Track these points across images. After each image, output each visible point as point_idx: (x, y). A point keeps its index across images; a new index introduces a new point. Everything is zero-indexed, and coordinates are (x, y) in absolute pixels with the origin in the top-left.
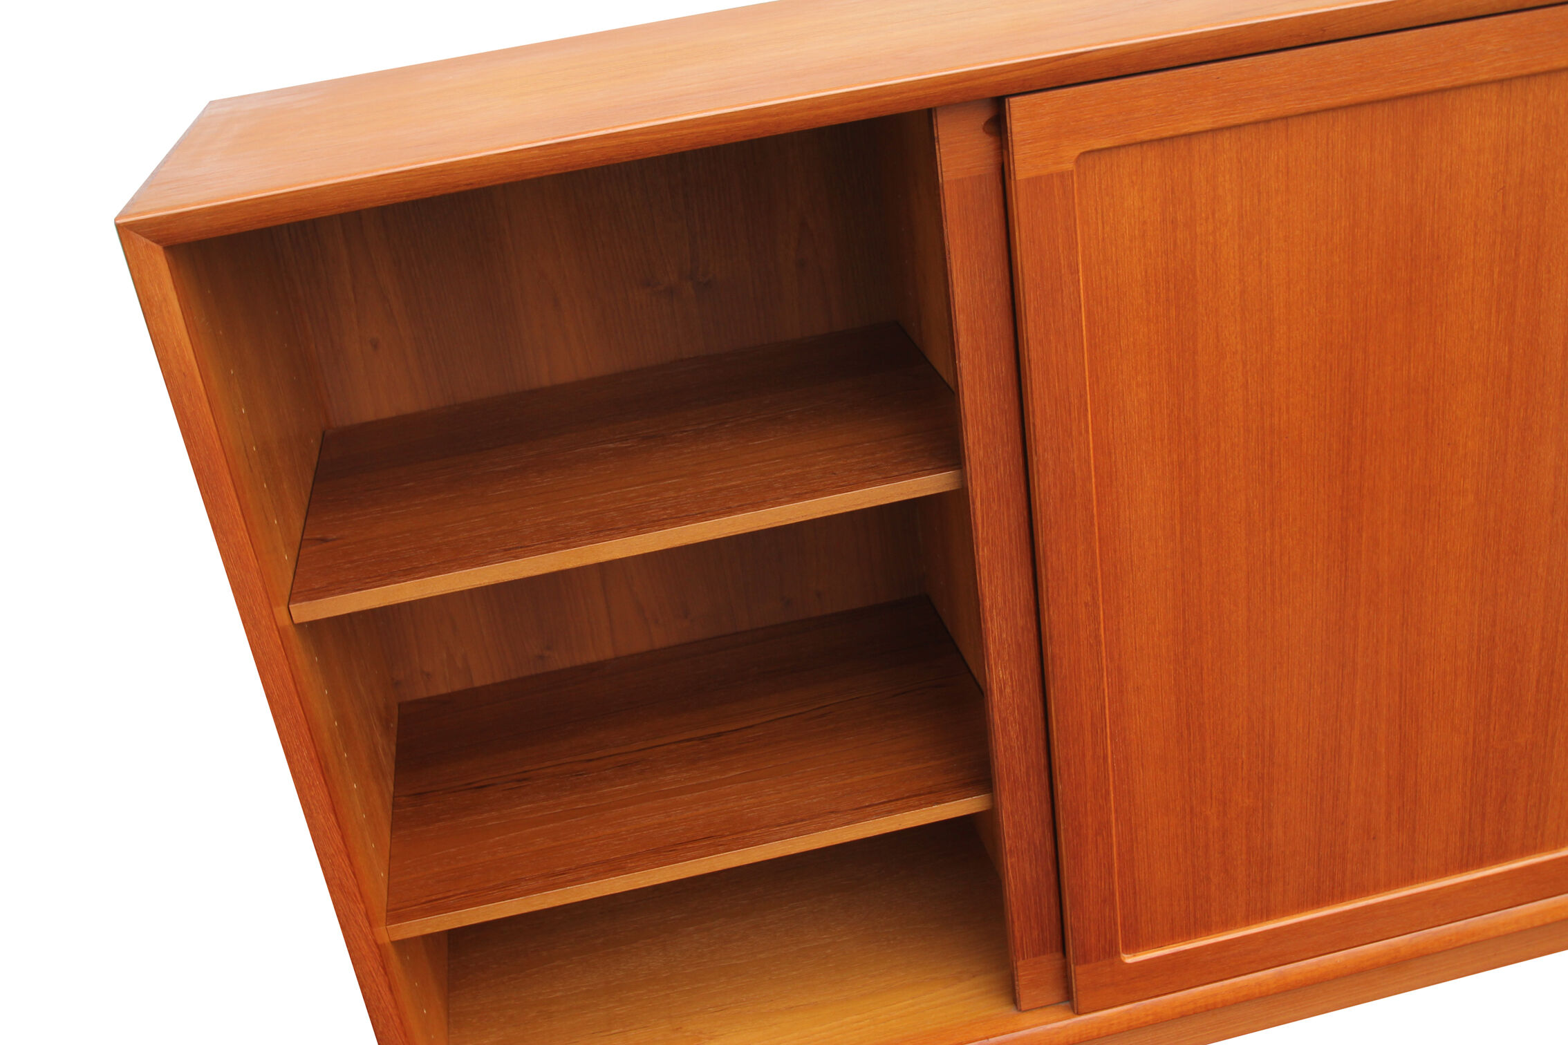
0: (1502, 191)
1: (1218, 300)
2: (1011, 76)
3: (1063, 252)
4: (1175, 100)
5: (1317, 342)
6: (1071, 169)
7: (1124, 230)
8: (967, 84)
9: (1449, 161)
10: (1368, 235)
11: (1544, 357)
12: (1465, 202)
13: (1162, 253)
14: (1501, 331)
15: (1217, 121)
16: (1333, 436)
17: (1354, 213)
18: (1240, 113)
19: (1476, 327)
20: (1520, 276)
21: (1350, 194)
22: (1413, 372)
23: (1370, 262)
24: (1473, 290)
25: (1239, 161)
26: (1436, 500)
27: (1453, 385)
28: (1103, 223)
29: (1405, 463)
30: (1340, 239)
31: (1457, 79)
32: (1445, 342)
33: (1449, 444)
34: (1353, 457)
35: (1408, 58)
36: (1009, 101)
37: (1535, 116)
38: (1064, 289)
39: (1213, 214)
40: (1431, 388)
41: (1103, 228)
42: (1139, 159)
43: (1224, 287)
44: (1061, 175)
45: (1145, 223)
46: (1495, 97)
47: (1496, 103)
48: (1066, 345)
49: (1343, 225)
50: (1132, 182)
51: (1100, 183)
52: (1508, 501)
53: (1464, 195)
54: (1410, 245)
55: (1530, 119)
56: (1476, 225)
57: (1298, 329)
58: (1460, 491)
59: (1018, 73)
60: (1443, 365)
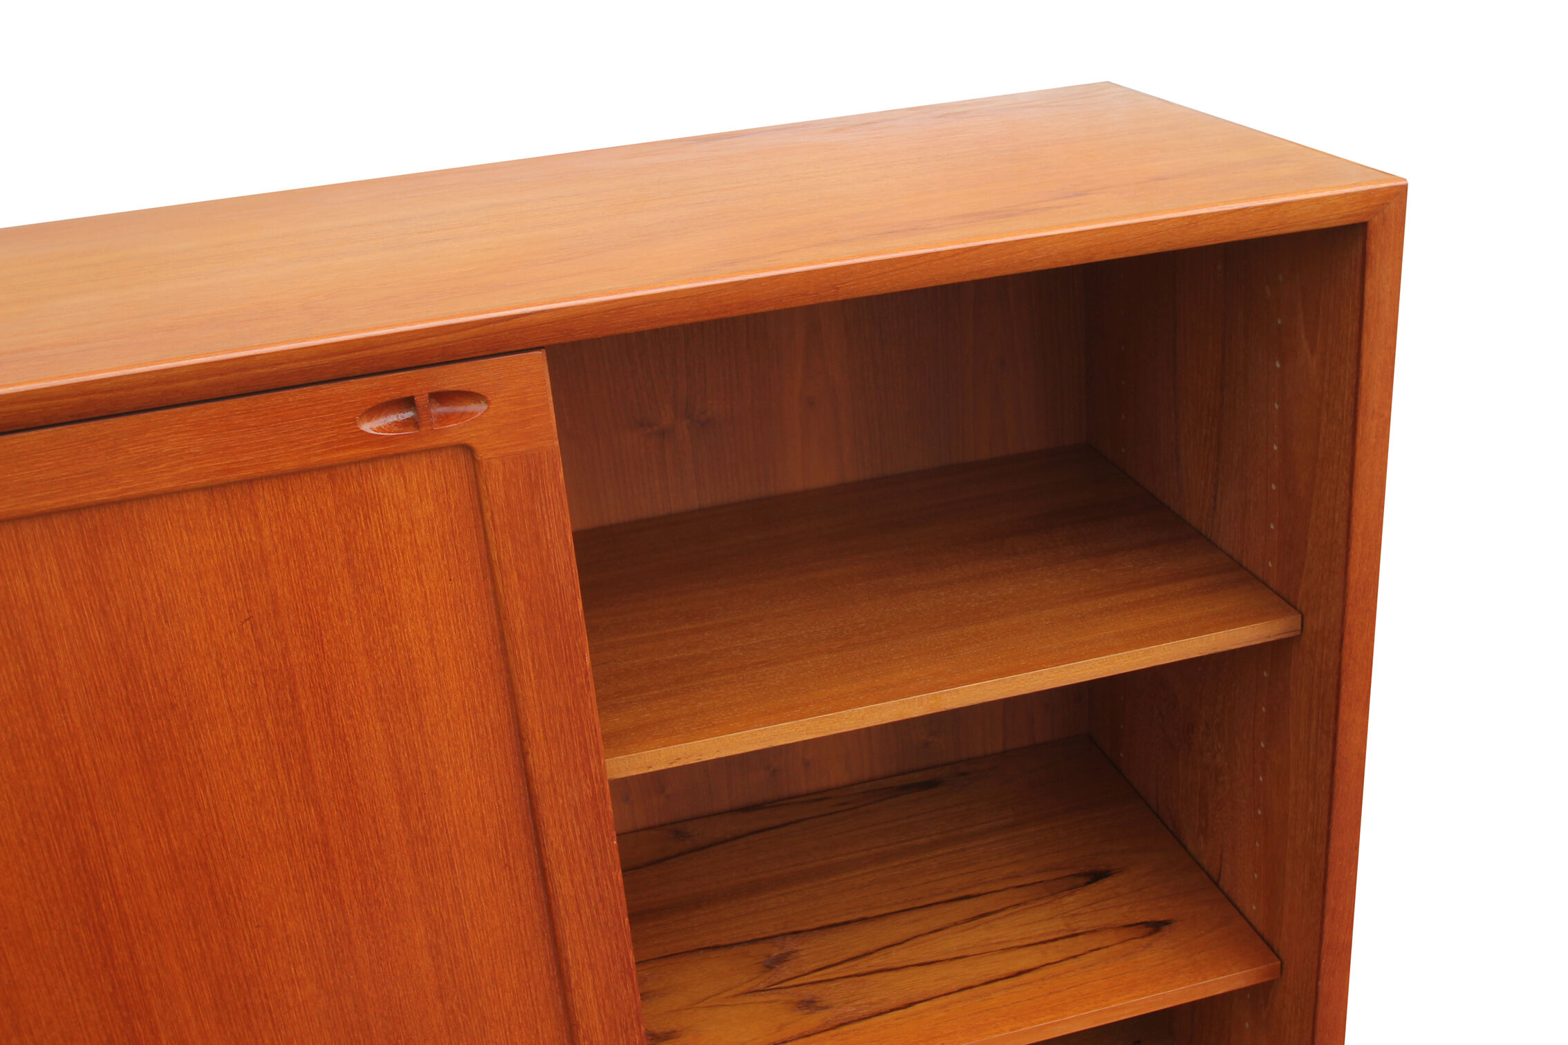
0: (248, 622)
2: (424, 343)
5: (17, 814)
9: (155, 588)
10: (55, 683)
11: (374, 819)
12: (196, 636)
14: (298, 792)
16: (78, 924)
17: (25, 656)
19: (258, 787)
20: (308, 725)
21: (11, 633)
22: (175, 843)
23: (68, 715)
24: (239, 743)
26: (260, 992)
27: (243, 857)
29: (198, 951)
30: (13, 688)
31: (127, 490)
32: (215, 807)
33: (258, 926)
34: (116, 948)
35: (41, 465)
37: (274, 529)
40: (210, 862)
46: (205, 508)
47: (209, 515)
49: (12, 670)
52: (369, 988)
53: (191, 629)
54: (124, 693)
55: (266, 532)
56: (219, 664)
58: (293, 980)
59: (434, 340)
60: (220, 833)
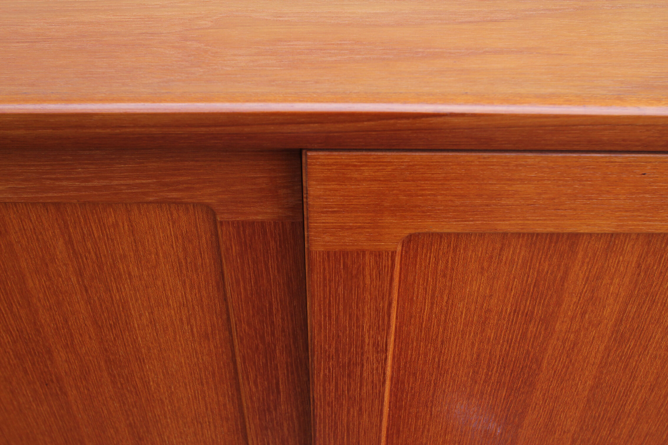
1: (562, 389)
2: (304, 129)
3: (369, 331)
4: (569, 191)
6: (392, 250)
7: (460, 313)
8: (233, 129)
13: (503, 342)
15: (623, 225)
18: (661, 221)
25: (639, 266)
28: (432, 304)
36: (306, 155)
38: (365, 364)
39: (583, 314)
41: (432, 308)
42: (498, 246)
43: (573, 380)
44: (378, 255)
45: (489, 311)
48: (360, 409)
50: (482, 268)
51: (437, 264)
57: (647, 422)
